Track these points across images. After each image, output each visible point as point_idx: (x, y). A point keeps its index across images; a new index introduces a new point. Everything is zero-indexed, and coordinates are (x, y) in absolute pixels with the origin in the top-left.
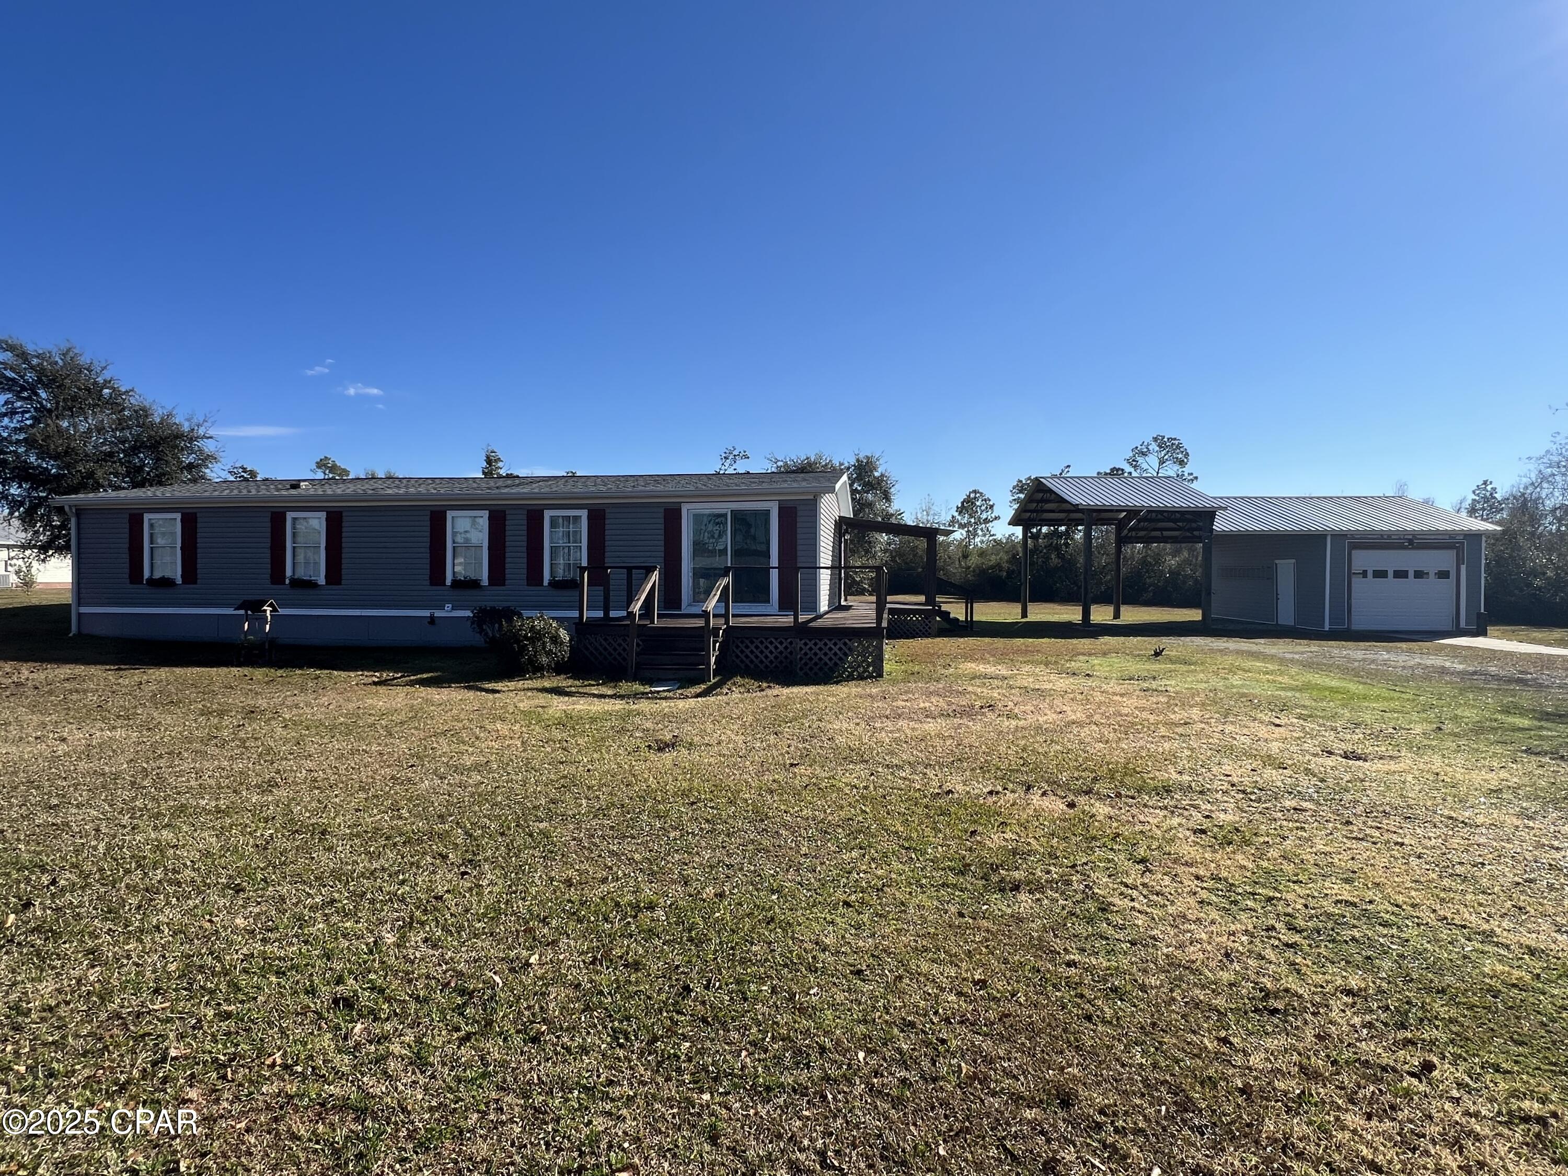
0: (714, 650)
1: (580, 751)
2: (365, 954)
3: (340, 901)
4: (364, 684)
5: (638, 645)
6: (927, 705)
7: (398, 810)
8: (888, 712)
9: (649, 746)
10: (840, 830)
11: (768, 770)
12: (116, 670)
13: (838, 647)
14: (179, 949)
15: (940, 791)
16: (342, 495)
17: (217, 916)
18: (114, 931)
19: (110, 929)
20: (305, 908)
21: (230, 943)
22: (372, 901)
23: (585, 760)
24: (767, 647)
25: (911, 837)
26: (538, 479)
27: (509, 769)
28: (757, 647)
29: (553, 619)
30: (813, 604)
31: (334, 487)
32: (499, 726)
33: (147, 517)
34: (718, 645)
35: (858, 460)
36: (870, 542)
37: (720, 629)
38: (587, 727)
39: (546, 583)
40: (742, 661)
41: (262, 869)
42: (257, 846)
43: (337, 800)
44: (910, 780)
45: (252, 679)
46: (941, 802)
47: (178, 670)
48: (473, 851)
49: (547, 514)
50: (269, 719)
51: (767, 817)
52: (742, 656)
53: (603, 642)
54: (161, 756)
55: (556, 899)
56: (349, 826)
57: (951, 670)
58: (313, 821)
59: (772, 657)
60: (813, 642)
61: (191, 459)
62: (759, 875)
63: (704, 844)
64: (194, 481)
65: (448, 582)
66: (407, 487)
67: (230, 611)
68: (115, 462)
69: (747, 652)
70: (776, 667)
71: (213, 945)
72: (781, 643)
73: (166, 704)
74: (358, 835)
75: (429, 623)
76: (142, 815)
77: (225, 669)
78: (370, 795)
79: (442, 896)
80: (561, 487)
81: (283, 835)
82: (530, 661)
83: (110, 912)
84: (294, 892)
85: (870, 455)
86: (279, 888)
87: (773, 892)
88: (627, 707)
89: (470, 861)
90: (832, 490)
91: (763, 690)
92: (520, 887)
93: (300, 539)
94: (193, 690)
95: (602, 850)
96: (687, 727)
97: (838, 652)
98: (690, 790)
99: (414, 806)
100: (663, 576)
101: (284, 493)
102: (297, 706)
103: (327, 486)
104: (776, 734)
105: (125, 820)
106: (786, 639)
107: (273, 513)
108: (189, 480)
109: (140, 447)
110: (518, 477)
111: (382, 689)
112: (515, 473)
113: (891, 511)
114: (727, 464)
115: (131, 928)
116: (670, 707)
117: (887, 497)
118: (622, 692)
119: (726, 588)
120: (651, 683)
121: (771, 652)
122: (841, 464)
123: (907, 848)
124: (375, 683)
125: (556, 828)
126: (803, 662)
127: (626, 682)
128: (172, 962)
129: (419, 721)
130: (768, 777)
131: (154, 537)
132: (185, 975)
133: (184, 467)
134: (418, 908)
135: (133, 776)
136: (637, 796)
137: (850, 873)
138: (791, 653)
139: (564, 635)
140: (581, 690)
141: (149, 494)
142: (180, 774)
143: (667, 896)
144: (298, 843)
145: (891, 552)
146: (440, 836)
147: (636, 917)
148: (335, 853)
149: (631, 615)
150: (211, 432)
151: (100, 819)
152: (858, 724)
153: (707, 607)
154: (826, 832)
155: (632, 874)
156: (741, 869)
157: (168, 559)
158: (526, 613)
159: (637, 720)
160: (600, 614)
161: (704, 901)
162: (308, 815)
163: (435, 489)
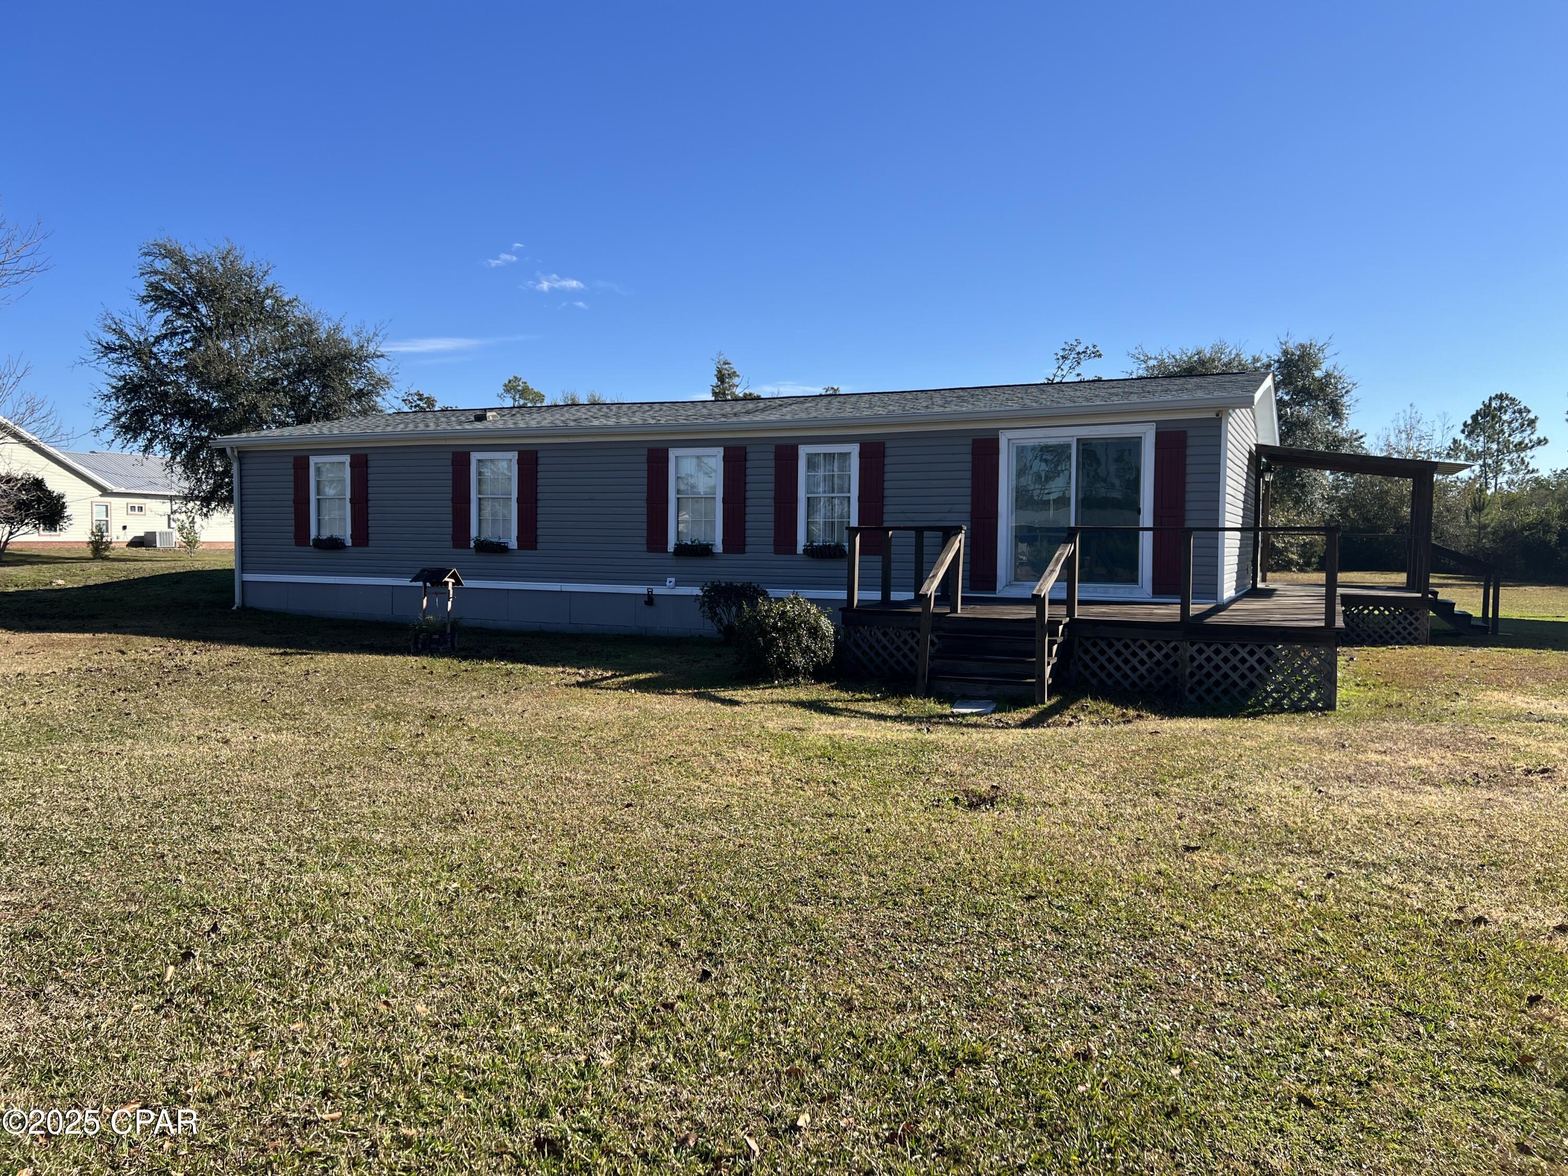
0: (1050, 655)
1: (854, 799)
2: (575, 1077)
3: (541, 995)
4: (566, 685)
5: (933, 643)
6: (1422, 762)
7: (612, 868)
8: (1351, 770)
9: (956, 800)
10: (1282, 969)
11: (1147, 853)
12: (281, 654)
13: (1256, 657)
14: (353, 1038)
15: (1460, 917)
16: (537, 429)
17: (394, 997)
18: (279, 1003)
19: (274, 1000)
20: (498, 999)
21: (411, 1039)
22: (582, 1000)
23: (863, 815)
24: (1135, 654)
25: (1414, 995)
26: (790, 401)
27: (757, 819)
28: (1118, 653)
29: (812, 601)
30: (1211, 587)
31: (527, 417)
32: (741, 753)
33: (313, 460)
34: (1055, 647)
35: (1285, 353)
36: (1304, 486)
37: (1060, 623)
38: (863, 763)
39: (800, 549)
40: (1094, 674)
41: (446, 938)
42: (440, 904)
43: (536, 847)
44: (1401, 892)
45: (432, 673)
46: (1461, 937)
47: (349, 658)
48: (712, 940)
49: (804, 451)
50: (452, 729)
51: (1154, 934)
52: (1094, 667)
53: (881, 637)
54: (329, 770)
55: (832, 1028)
56: (551, 886)
57: (1461, 703)
58: (507, 874)
59: (1142, 670)
60: (1213, 648)
61: (361, 385)
62: (1147, 1030)
63: (1051, 967)
64: (364, 413)
65: (671, 547)
66: (617, 416)
67: (406, 582)
68: (278, 392)
69: (1103, 659)
70: (1150, 685)
71: (390, 1038)
72: (1159, 648)
73: (335, 702)
74: (562, 901)
75: (646, 603)
76: (309, 849)
77: (401, 658)
78: (577, 843)
79: (672, 1005)
80: (820, 412)
81: (471, 892)
82: (781, 662)
83: (274, 976)
84: (485, 973)
85: (1306, 342)
86: (466, 967)
87: (1171, 1061)
88: (919, 735)
89: (709, 955)
90: (1248, 403)
91: (1129, 722)
92: (778, 1004)
93: (487, 488)
94: (365, 684)
95: (894, 959)
96: (1012, 775)
97: (1256, 666)
98: (1024, 875)
99: (633, 864)
100: (969, 540)
101: (468, 427)
102: (485, 711)
103: (519, 417)
104: (1157, 794)
105: (292, 853)
106: (1168, 642)
107: (454, 454)
108: (359, 412)
109: (305, 371)
110: (758, 398)
111: (588, 693)
112: (756, 392)
113: (1342, 433)
114: (1066, 368)
115: (297, 1001)
116: (984, 741)
117: (1335, 411)
118: (910, 712)
119: (1070, 560)
120: (952, 700)
121: (1142, 662)
122: (1255, 360)
123: (1408, 1014)
124: (579, 685)
125: (826, 916)
126: (1196, 678)
127: (916, 697)
128: (343, 1055)
129: (636, 740)
130: (1148, 867)
131: (321, 486)
132: (357, 1076)
133: (353, 396)
134: (642, 1017)
135: (299, 795)
136: (943, 877)
137: (1305, 1046)
138: (1175, 664)
139: (826, 625)
140: (852, 706)
141: (316, 431)
142: (350, 797)
143: (999, 1046)
144: (489, 905)
145: (1340, 500)
146: (667, 912)
147: (951, 1074)
148: (535, 923)
149: (922, 599)
150: (382, 349)
151: (265, 850)
152: (1297, 788)
153: (1040, 590)
154: (1256, 969)
155: (942, 1003)
156: (1115, 1016)
157: (336, 514)
158: (773, 593)
159: (935, 757)
160: (876, 596)
161: (1058, 1062)
162: (500, 865)
163: (653, 418)
